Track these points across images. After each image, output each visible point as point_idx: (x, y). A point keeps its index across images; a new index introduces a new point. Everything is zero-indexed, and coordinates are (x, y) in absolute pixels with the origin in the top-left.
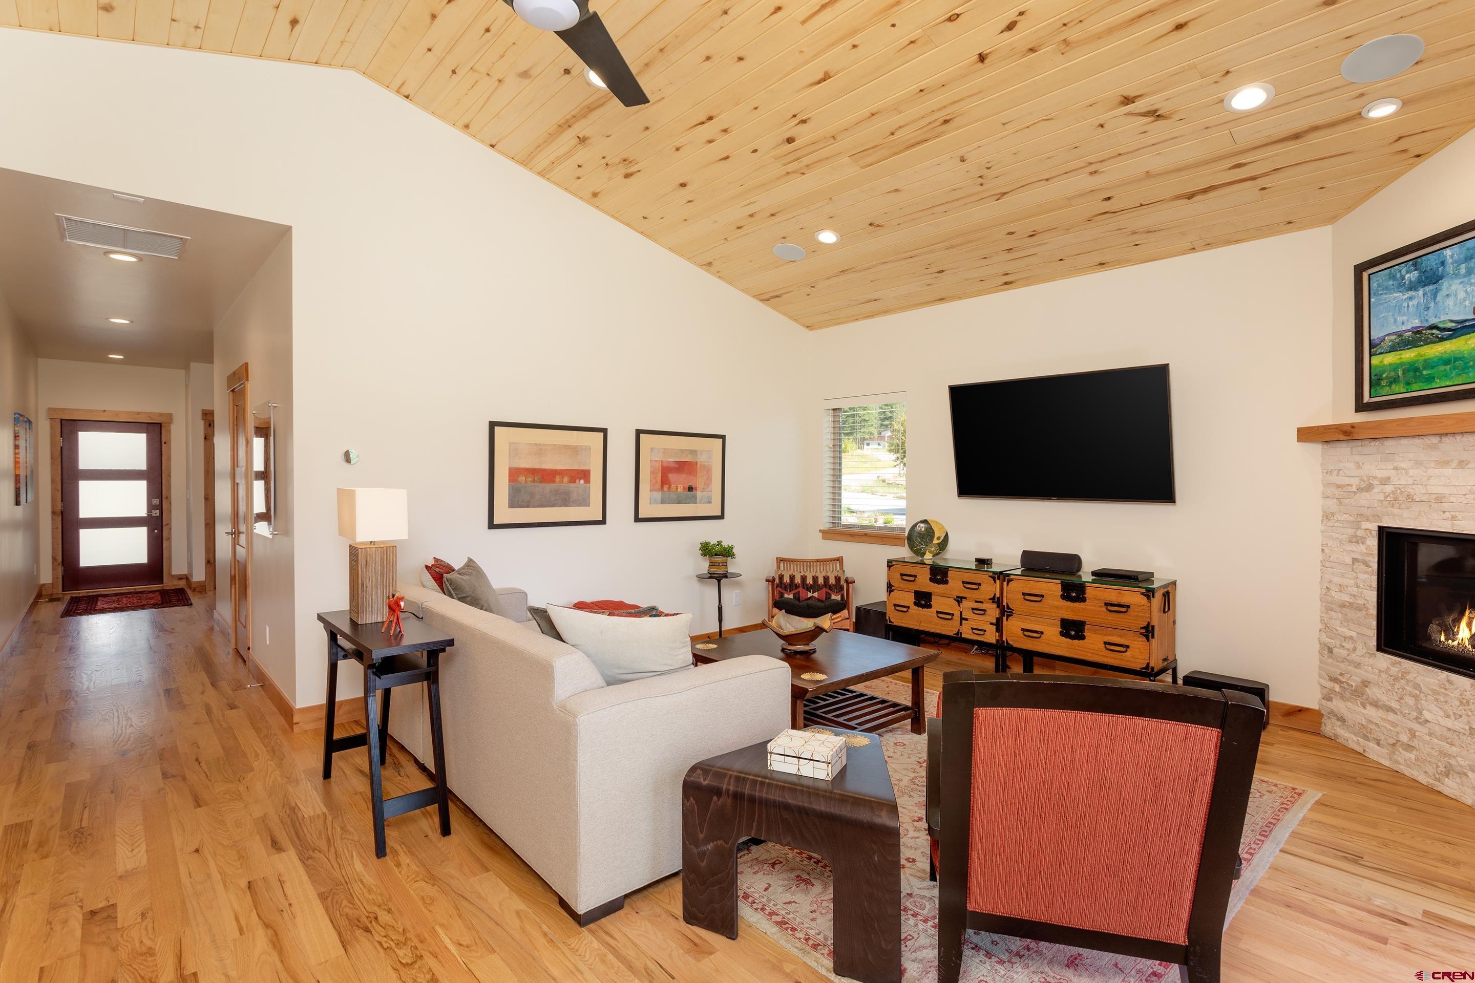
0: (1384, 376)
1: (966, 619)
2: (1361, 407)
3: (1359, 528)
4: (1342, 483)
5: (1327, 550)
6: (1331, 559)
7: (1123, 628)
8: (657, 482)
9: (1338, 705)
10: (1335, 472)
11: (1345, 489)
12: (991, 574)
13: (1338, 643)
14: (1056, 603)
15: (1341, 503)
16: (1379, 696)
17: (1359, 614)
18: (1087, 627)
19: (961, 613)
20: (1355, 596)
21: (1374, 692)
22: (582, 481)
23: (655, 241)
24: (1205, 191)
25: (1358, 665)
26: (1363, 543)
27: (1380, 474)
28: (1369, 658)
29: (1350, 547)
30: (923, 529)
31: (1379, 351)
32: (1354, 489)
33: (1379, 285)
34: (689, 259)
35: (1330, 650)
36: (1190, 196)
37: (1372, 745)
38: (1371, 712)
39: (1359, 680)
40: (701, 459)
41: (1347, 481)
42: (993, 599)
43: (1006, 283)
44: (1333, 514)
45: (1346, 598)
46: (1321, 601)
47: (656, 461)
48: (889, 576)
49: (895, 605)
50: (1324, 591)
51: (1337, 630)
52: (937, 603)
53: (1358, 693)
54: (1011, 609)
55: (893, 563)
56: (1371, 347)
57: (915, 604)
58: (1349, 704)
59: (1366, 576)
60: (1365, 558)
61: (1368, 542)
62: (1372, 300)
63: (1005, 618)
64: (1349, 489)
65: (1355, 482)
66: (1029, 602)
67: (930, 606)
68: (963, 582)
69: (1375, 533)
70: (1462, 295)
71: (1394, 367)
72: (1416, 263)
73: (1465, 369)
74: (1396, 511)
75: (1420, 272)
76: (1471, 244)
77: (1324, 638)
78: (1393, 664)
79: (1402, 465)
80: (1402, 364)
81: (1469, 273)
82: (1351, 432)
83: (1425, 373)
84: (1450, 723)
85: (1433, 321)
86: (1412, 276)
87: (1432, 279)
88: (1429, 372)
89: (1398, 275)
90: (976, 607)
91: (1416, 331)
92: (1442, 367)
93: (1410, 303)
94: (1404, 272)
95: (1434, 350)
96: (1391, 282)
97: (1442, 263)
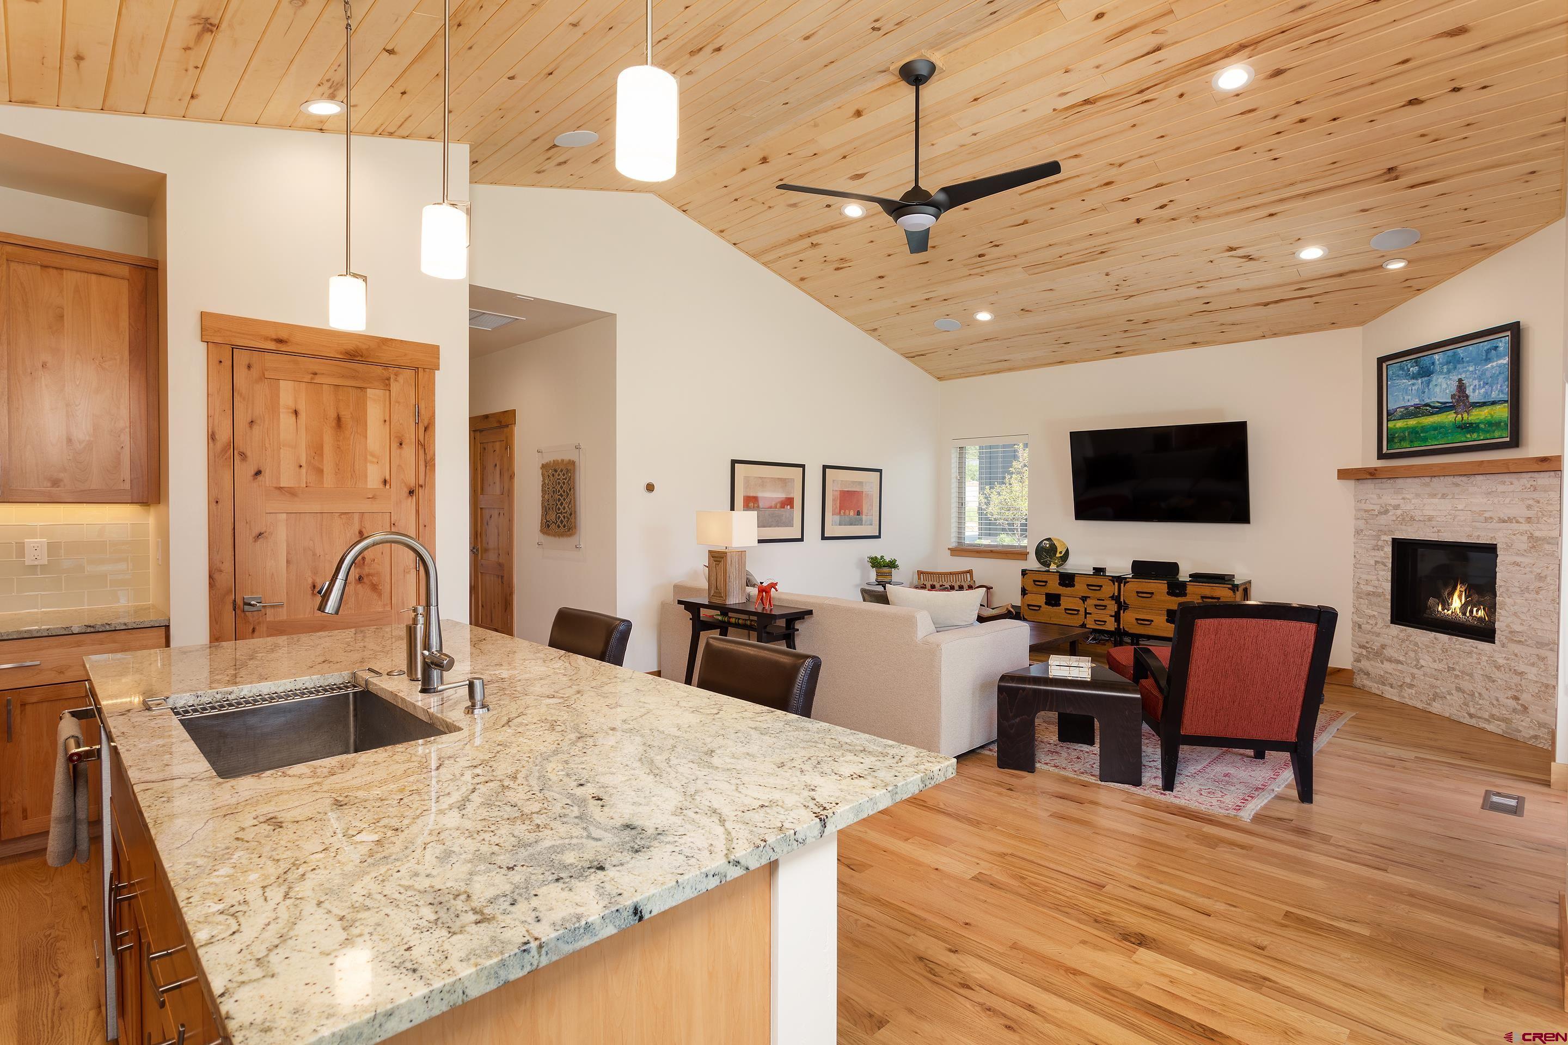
0: (1397, 435)
1: (1090, 614)
2: (1381, 456)
3: (1380, 540)
4: (1368, 509)
5: (1357, 556)
6: (1360, 562)
8: (836, 507)
9: (1365, 664)
10: (1364, 501)
11: (1370, 513)
12: (1111, 578)
13: (1365, 621)
14: (1163, 598)
15: (1367, 523)
16: (1392, 654)
17: (1379, 599)
19: (1086, 609)
20: (1376, 587)
21: (1389, 652)
22: (789, 507)
23: (836, 312)
24: (1276, 302)
25: (1378, 635)
26: (1382, 550)
27: (1393, 502)
28: (1386, 629)
29: (1373, 553)
30: (1048, 546)
31: (1393, 418)
32: (1376, 513)
33: (1393, 374)
34: (858, 326)
35: (1360, 627)
36: (1266, 304)
37: (1387, 688)
38: (1388, 666)
39: (1379, 645)
40: (866, 489)
41: (1371, 507)
42: (1112, 598)
43: (1117, 353)
44: (1362, 530)
45: (1370, 589)
46: (1354, 592)
47: (836, 491)
48: (1023, 582)
49: (1029, 605)
50: (1355, 585)
51: (1364, 612)
52: (1065, 603)
53: (1378, 654)
54: (1127, 604)
55: (1027, 572)
56: (1388, 414)
57: (1046, 603)
58: (1372, 662)
59: (1384, 573)
60: (1384, 561)
61: (1386, 549)
62: (1389, 383)
63: (1122, 612)
64: (1373, 513)
65: (1377, 508)
66: (1142, 599)
67: (1059, 605)
68: (1088, 585)
69: (1390, 543)
70: (1444, 386)
71: (1403, 430)
72: (1416, 362)
73: (1445, 435)
74: (1403, 527)
75: (1420, 368)
76: (1450, 353)
77: (1356, 619)
78: (1401, 631)
79: (1408, 496)
80: (1408, 428)
81: (1449, 372)
82: (1375, 474)
83: (1422, 435)
84: (1436, 666)
85: (1427, 401)
86: (1414, 369)
87: (1426, 373)
88: (1424, 435)
89: (1406, 368)
90: (1098, 604)
91: (1417, 407)
92: (1433, 432)
93: (1413, 388)
94: (1409, 367)
95: (1427, 420)
96: (1401, 372)
97: (1433, 364)
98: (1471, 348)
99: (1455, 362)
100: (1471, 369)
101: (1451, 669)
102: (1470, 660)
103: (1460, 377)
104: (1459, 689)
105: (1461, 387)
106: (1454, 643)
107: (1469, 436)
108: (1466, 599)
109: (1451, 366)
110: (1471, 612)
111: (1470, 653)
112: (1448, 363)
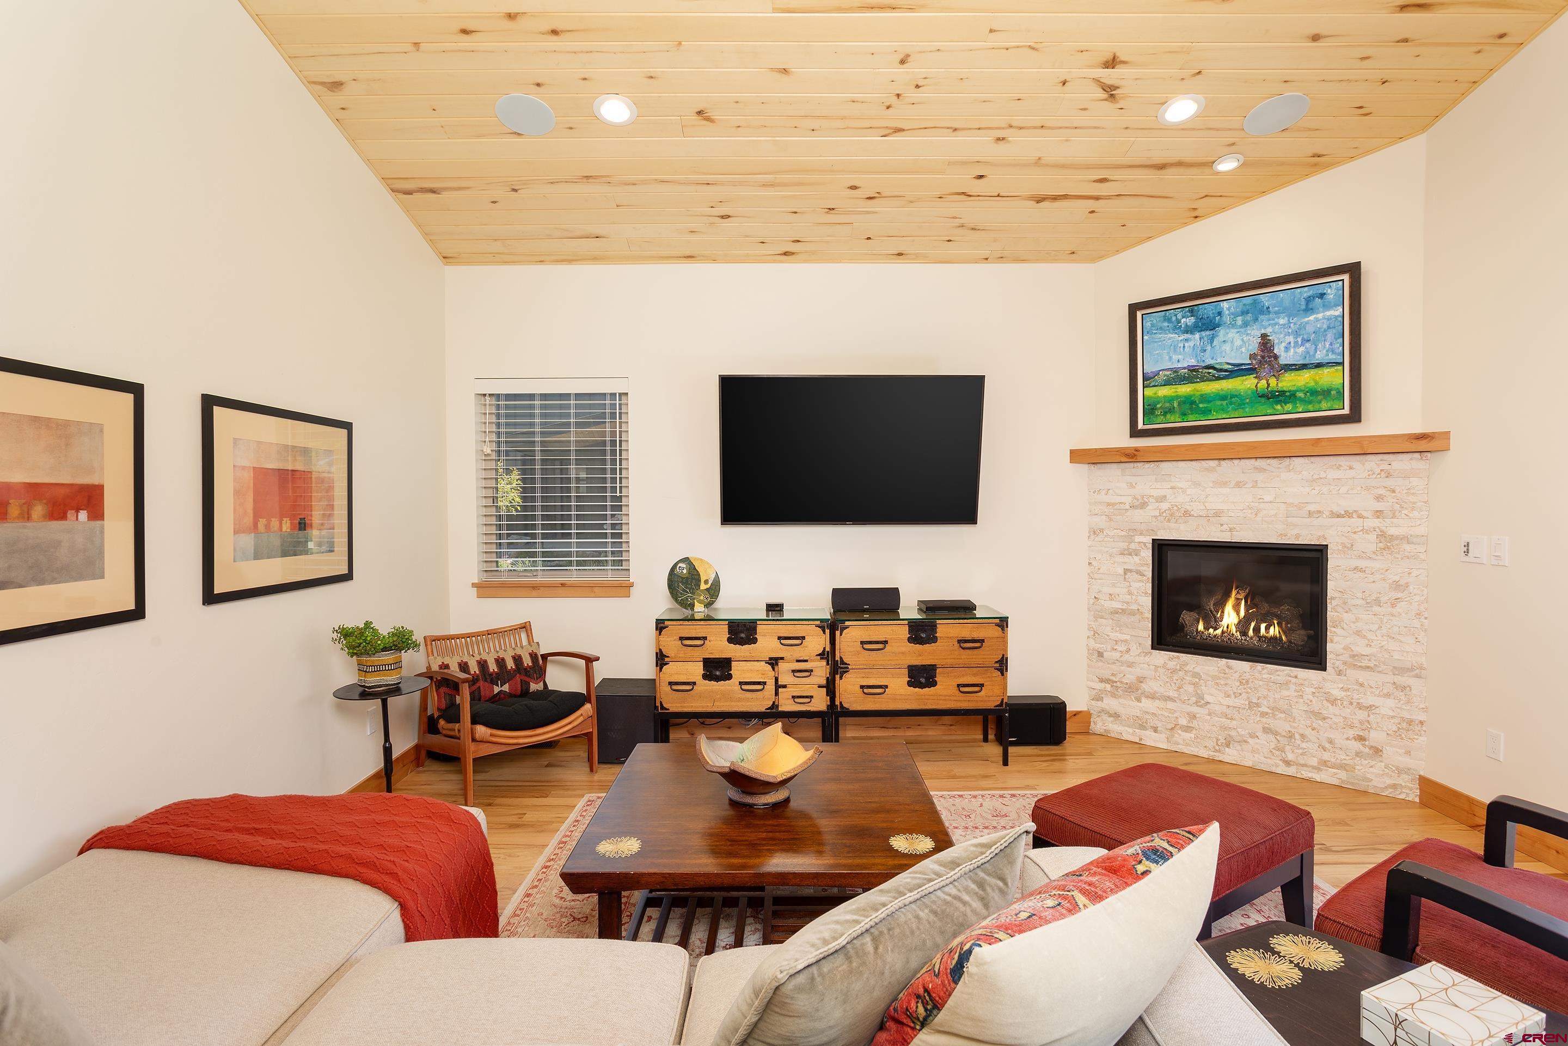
0: (1158, 406)
1: (785, 686)
2: (1135, 433)
3: (1132, 541)
4: (1113, 501)
5: (1094, 563)
6: (1101, 571)
7: (976, 665)
8: (245, 512)
9: (1110, 703)
10: (1104, 492)
11: (1115, 507)
12: (818, 623)
13: (1109, 647)
14: (904, 649)
15: (1111, 519)
16: (1155, 689)
17: (1132, 618)
18: (938, 670)
19: (777, 679)
20: (1127, 603)
21: (1147, 687)
24: (1055, 198)
25: (1131, 665)
26: (1136, 555)
27: (1155, 493)
28: (1145, 656)
29: (1121, 559)
30: (685, 571)
31: (1153, 384)
32: (1128, 507)
33: (1153, 325)
35: (1100, 654)
36: (1040, 200)
37: (1149, 733)
38: (1146, 704)
39: (1133, 677)
40: (319, 466)
41: (1117, 499)
42: (822, 655)
43: (785, 254)
44: (1102, 530)
45: (1117, 605)
46: (1089, 610)
47: (244, 468)
48: (658, 642)
49: (671, 683)
50: (1092, 601)
51: (1108, 636)
52: (739, 671)
53: (1134, 690)
54: (846, 664)
55: (667, 623)
56: (1144, 379)
57: (705, 677)
58: (1121, 700)
59: (1141, 584)
60: (1139, 569)
61: (1143, 554)
62: (1145, 337)
63: (837, 677)
64: (1122, 506)
65: (1128, 500)
66: (869, 652)
67: (729, 677)
68: (779, 638)
69: (1150, 546)
70: (1238, 342)
71: (1170, 399)
72: (1192, 310)
73: (1241, 405)
74: (1172, 525)
75: (1197, 318)
76: (1248, 301)
77: (1092, 644)
78: (1171, 659)
79: (1180, 485)
80: (1177, 397)
81: (1245, 324)
82: (1135, 455)
83: (1201, 406)
84: (1230, 702)
85: (1209, 362)
86: (1190, 321)
87: (1209, 325)
88: (1205, 405)
89: (1174, 319)
90: (794, 669)
91: (1192, 369)
92: (1219, 403)
93: (1186, 345)
94: (1179, 316)
95: (1210, 387)
96: (1166, 324)
97: (1220, 314)
98: (1281, 294)
99: (1256, 312)
100: (1282, 321)
101: (1253, 705)
102: (1285, 693)
103: (1263, 331)
104: (1267, 730)
105: (1266, 344)
106: (1260, 672)
107: (1279, 407)
108: (1247, 611)
109: (1249, 317)
110: (1257, 630)
111: (1287, 683)
112: (1244, 313)
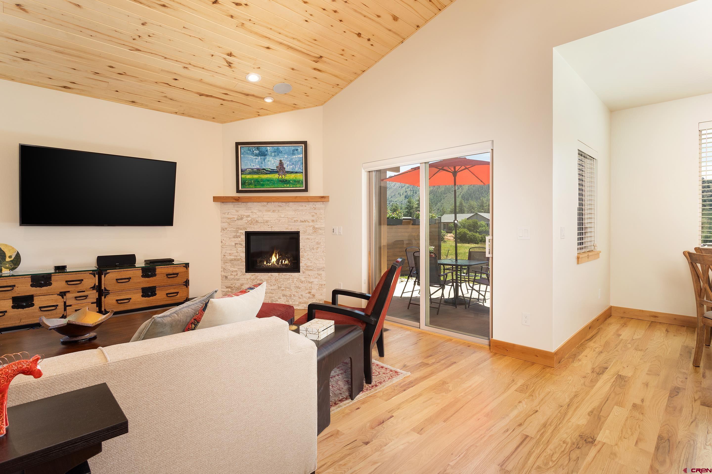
0: (247, 182)
1: (70, 306)
2: (238, 191)
3: (238, 232)
4: (230, 217)
5: (223, 242)
6: (225, 244)
7: (175, 284)
10: (227, 213)
11: (231, 220)
12: (91, 272)
13: (230, 274)
14: (139, 281)
15: (230, 224)
17: (238, 262)
18: (157, 288)
19: (65, 303)
20: (236, 256)
24: (206, 95)
25: (238, 280)
26: (239, 238)
27: (246, 214)
28: (243, 276)
29: (234, 239)
31: (244, 173)
32: (236, 219)
33: (244, 152)
35: (226, 277)
36: (201, 95)
39: (239, 284)
41: (232, 216)
42: (93, 288)
43: (65, 87)
44: (226, 229)
45: (232, 257)
46: (222, 260)
50: (223, 257)
51: (229, 270)
52: (40, 301)
54: (108, 290)
56: (241, 171)
57: (14, 307)
59: (241, 249)
60: (241, 243)
61: (242, 237)
62: (242, 156)
63: (103, 297)
64: (234, 219)
65: (236, 217)
66: (121, 284)
67: (32, 305)
68: (67, 282)
69: (244, 234)
70: (273, 162)
71: (251, 180)
72: (258, 148)
73: (274, 184)
74: (252, 226)
75: (259, 151)
76: (276, 148)
77: (223, 274)
78: (252, 275)
79: (255, 211)
80: (253, 179)
81: (275, 156)
82: (238, 200)
83: (261, 183)
84: (272, 288)
85: (264, 167)
86: (257, 152)
87: (263, 154)
88: (263, 183)
89: (252, 150)
90: (76, 296)
91: (258, 169)
92: (267, 182)
93: (256, 160)
94: (254, 150)
95: (264, 176)
96: (249, 152)
97: (267, 151)
98: (285, 147)
99: (278, 152)
100: (286, 156)
101: (279, 288)
102: (289, 282)
103: (280, 159)
104: (284, 295)
105: (281, 163)
106: (281, 276)
107: (285, 185)
108: (279, 256)
109: (276, 153)
111: (289, 278)
112: (274, 152)
